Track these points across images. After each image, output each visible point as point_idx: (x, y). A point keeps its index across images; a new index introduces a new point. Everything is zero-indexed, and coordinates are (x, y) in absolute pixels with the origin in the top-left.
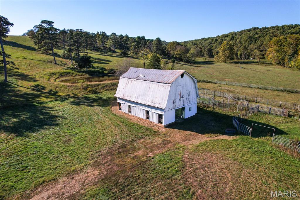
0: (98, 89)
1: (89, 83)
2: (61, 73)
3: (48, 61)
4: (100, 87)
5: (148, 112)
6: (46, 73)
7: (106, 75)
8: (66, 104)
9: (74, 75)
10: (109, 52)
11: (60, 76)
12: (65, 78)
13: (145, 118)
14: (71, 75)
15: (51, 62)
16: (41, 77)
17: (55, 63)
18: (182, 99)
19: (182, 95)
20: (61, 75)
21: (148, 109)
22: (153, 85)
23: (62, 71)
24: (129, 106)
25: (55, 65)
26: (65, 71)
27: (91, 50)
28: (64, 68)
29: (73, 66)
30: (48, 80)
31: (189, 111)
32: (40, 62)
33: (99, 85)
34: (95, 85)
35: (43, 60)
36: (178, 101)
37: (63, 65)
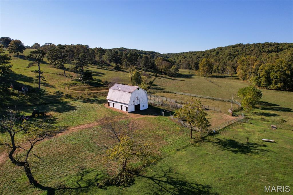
0: (97, 95)
1: (91, 91)
2: (71, 84)
3: (60, 74)
4: (98, 94)
5: (122, 106)
6: (61, 83)
7: (102, 85)
9: (80, 85)
10: (105, 65)
12: (74, 88)
13: (120, 109)
14: (77, 86)
15: (62, 75)
16: (59, 86)
17: (65, 76)
18: (138, 100)
19: (138, 98)
20: (71, 85)
21: (122, 105)
22: (124, 93)
23: (71, 82)
24: (113, 104)
26: (73, 82)
28: (72, 79)
29: (78, 79)
30: (64, 89)
31: (143, 107)
32: (54, 75)
33: (98, 93)
34: (95, 93)
35: (56, 73)
36: (136, 101)
37: (71, 77)
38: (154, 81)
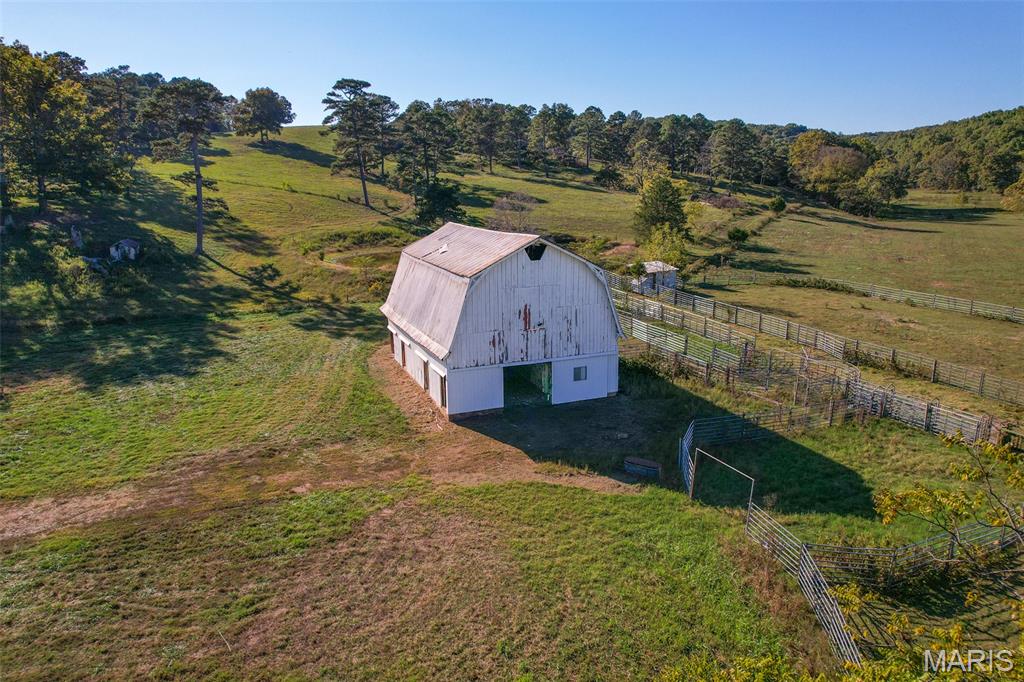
2: (363, 236)
3: (349, 198)
8: (286, 322)
10: (567, 170)
11: (354, 243)
13: (423, 386)
15: (356, 201)
17: (367, 204)
18: (534, 335)
20: (360, 241)
21: (425, 357)
22: (443, 280)
23: (370, 230)
24: (403, 345)
25: (362, 209)
26: (379, 228)
27: (508, 165)
28: (385, 219)
31: (575, 379)
32: (324, 201)
35: (335, 196)
36: (514, 341)
37: (388, 211)
38: (760, 229)
